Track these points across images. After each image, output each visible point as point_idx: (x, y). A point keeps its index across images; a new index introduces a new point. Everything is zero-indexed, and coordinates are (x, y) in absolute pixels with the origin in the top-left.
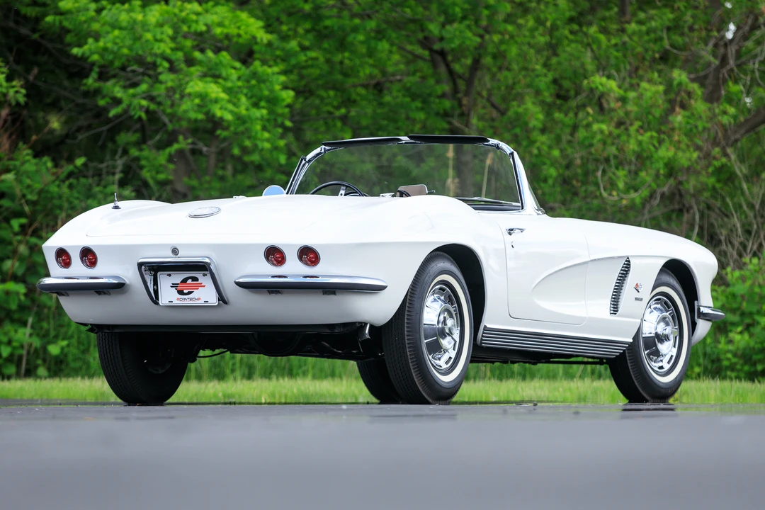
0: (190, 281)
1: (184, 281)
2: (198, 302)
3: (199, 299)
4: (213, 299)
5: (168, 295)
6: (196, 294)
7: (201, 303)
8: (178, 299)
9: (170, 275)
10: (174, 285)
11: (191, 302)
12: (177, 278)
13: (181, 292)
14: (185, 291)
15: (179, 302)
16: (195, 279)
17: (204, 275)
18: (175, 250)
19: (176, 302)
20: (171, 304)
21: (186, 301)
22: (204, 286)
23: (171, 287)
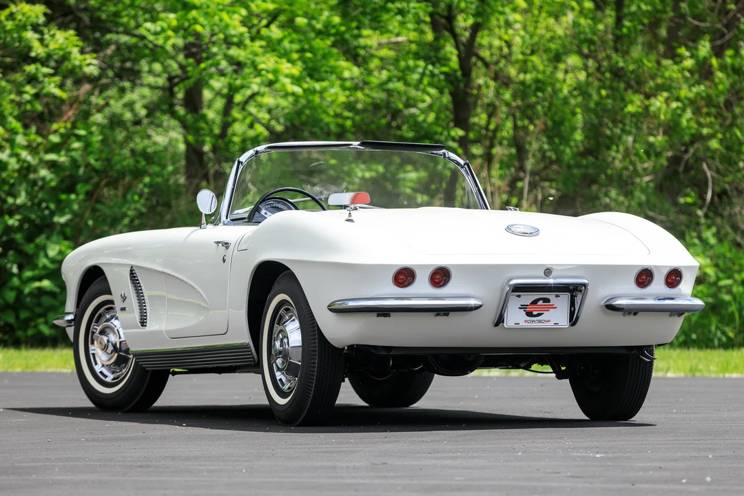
0: (540, 303)
1: (535, 302)
2: (548, 324)
3: (549, 321)
4: (564, 321)
5: (515, 317)
6: (546, 316)
7: (550, 325)
8: (526, 321)
9: (519, 296)
10: (523, 307)
11: (540, 324)
12: (528, 298)
13: (529, 314)
14: (535, 313)
15: (526, 324)
16: (548, 301)
17: (557, 296)
18: (548, 272)
19: (523, 324)
20: (517, 326)
21: (535, 323)
22: (556, 308)
23: (520, 308)
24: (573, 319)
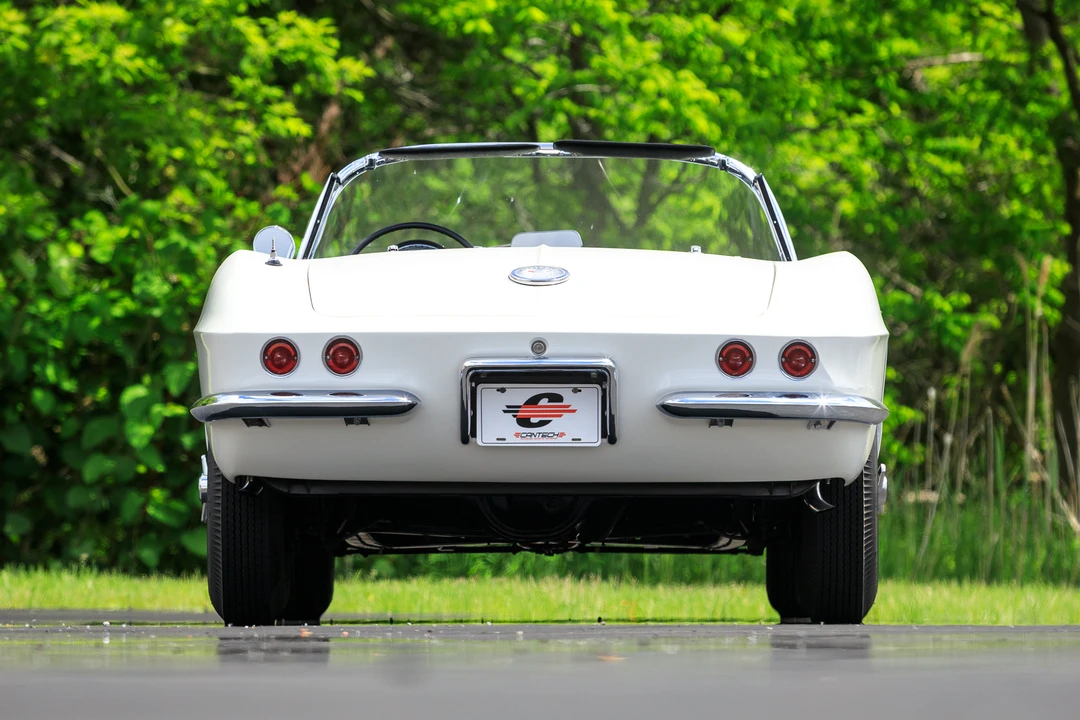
0: (544, 402)
1: (533, 401)
2: (559, 440)
3: (562, 435)
4: (591, 435)
5: (497, 427)
6: (555, 425)
7: (565, 441)
8: (517, 435)
9: (503, 390)
10: (511, 409)
11: (545, 440)
12: (519, 394)
13: (524, 422)
14: (534, 420)
15: (519, 440)
16: (559, 398)
17: (576, 391)
18: (539, 346)
19: (512, 440)
20: (501, 444)
21: (535, 439)
22: (574, 411)
23: (505, 411)
24: (609, 433)
